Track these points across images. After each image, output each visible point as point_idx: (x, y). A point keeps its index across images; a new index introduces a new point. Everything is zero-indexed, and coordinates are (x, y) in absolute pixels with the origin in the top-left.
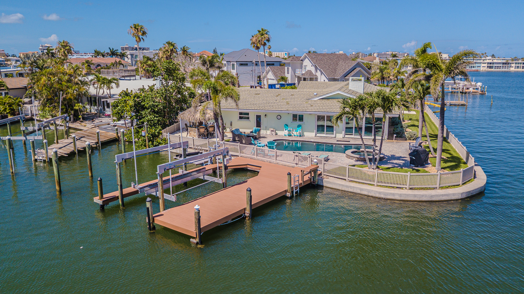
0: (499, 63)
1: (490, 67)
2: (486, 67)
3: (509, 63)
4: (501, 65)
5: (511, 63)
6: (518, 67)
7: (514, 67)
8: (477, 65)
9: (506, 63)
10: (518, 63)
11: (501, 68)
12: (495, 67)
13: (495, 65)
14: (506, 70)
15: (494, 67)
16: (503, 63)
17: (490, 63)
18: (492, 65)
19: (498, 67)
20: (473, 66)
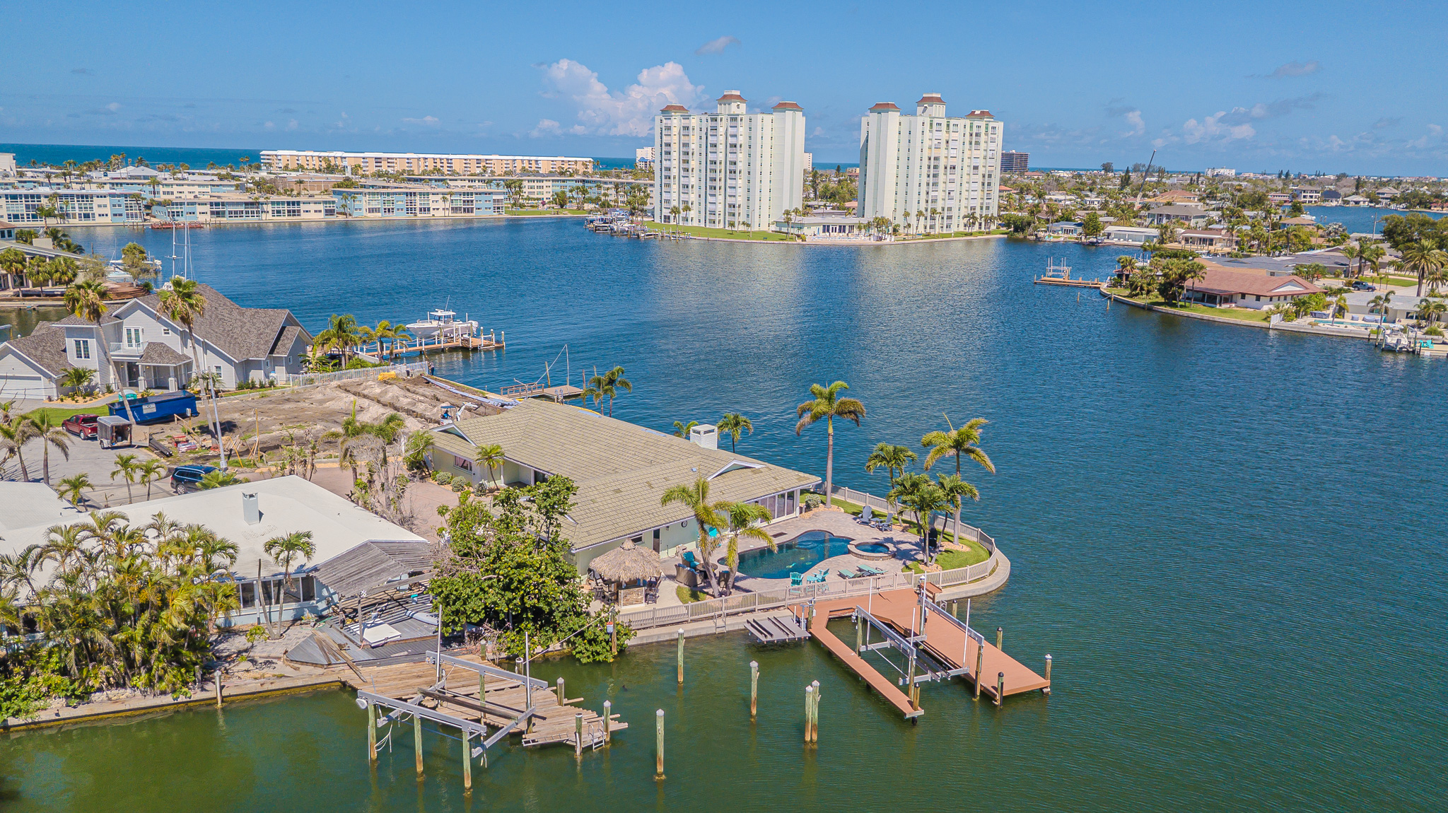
0: (238, 204)
1: (218, 214)
2: (209, 213)
3: (259, 203)
4: (242, 208)
5: (262, 204)
6: (279, 212)
7: (270, 212)
8: (186, 208)
9: (252, 204)
10: (278, 203)
11: (244, 215)
12: (230, 212)
13: (227, 209)
14: (255, 219)
15: (227, 213)
16: (246, 204)
17: (217, 204)
18: (221, 209)
19: (236, 212)
20: (178, 212)
